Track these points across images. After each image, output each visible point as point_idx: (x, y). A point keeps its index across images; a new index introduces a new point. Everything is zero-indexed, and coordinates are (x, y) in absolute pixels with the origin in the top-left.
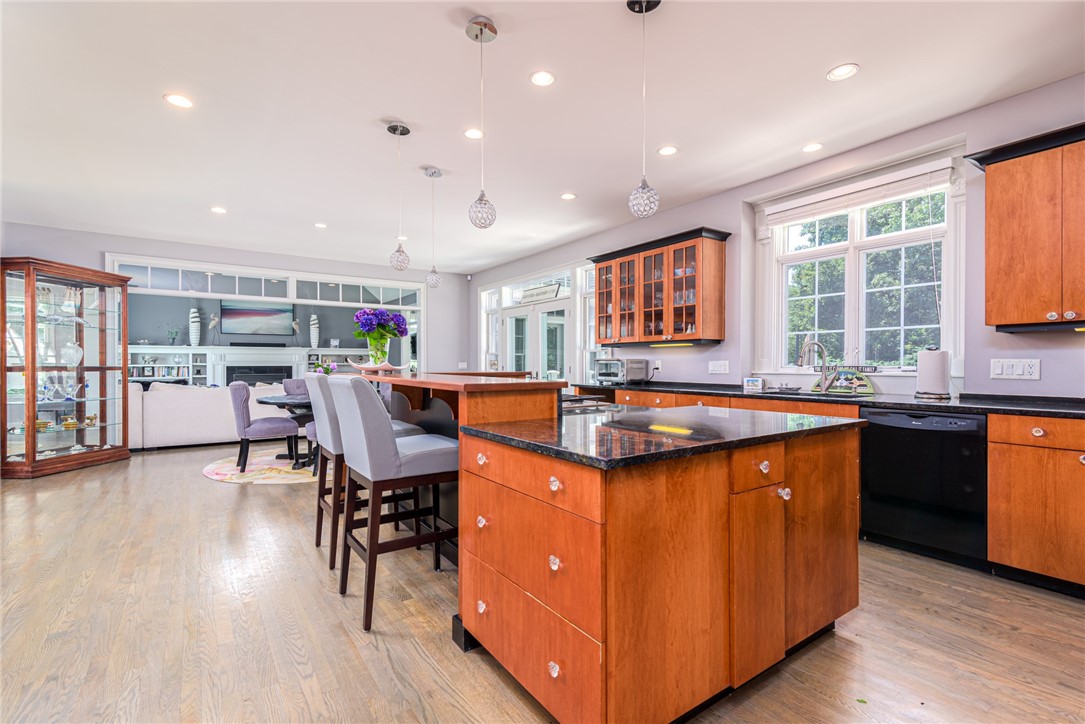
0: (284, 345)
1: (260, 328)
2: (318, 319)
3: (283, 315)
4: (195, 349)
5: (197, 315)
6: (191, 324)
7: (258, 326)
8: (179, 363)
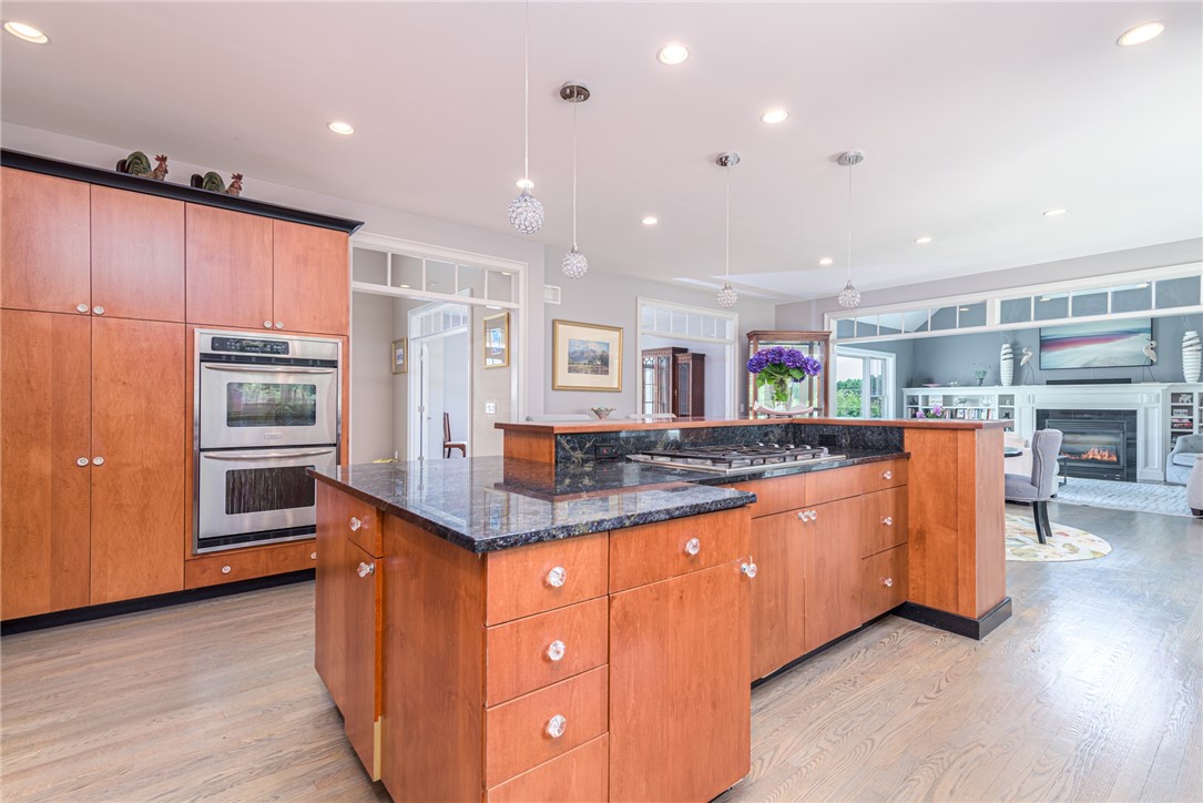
0: (1128, 381)
1: (1095, 360)
2: (1199, 336)
3: (1133, 338)
4: (1007, 389)
5: (1010, 350)
6: (1002, 362)
7: (1091, 357)
8: (988, 405)
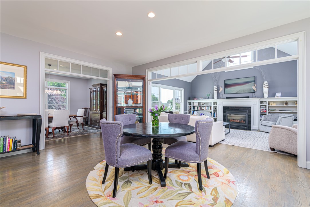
0: (248, 97)
1: (239, 91)
2: (268, 83)
3: (250, 84)
5: (216, 88)
6: (214, 91)
8: (210, 105)
